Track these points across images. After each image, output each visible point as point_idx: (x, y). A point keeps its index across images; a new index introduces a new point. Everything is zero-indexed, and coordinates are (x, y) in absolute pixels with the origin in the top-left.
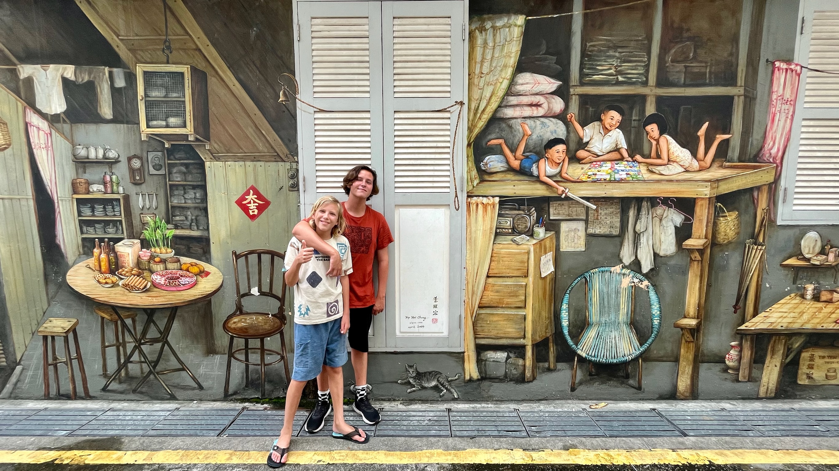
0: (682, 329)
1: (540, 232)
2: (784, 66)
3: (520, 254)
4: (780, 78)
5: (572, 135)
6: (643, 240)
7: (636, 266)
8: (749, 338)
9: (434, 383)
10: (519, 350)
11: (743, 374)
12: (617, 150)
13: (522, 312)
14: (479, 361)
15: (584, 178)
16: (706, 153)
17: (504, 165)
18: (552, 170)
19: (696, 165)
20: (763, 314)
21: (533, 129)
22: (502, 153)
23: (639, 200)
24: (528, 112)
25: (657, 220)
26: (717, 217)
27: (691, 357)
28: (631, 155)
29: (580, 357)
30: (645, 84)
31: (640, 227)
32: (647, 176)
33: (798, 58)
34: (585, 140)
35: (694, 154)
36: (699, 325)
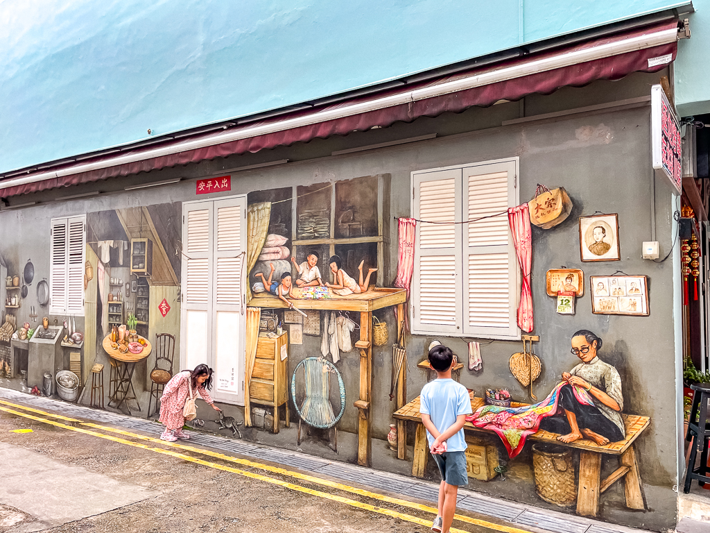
0: (359, 408)
1: (280, 330)
2: (405, 221)
3: (270, 344)
4: (403, 228)
5: (294, 270)
6: (333, 339)
7: (330, 356)
8: (402, 422)
9: (231, 425)
10: (270, 408)
11: (401, 451)
12: (316, 279)
13: (272, 383)
14: (252, 414)
15: (301, 297)
16: (364, 281)
17: (263, 288)
18: (285, 292)
19: (359, 289)
20: (409, 404)
21: (275, 267)
22: (262, 281)
23: (330, 312)
24: (273, 257)
25: (339, 326)
26: (373, 326)
27: (366, 432)
28: (324, 283)
29: (302, 419)
30: (329, 237)
31: (331, 331)
32: (333, 296)
33: (414, 214)
34: (300, 273)
35: (358, 282)
36: (369, 406)
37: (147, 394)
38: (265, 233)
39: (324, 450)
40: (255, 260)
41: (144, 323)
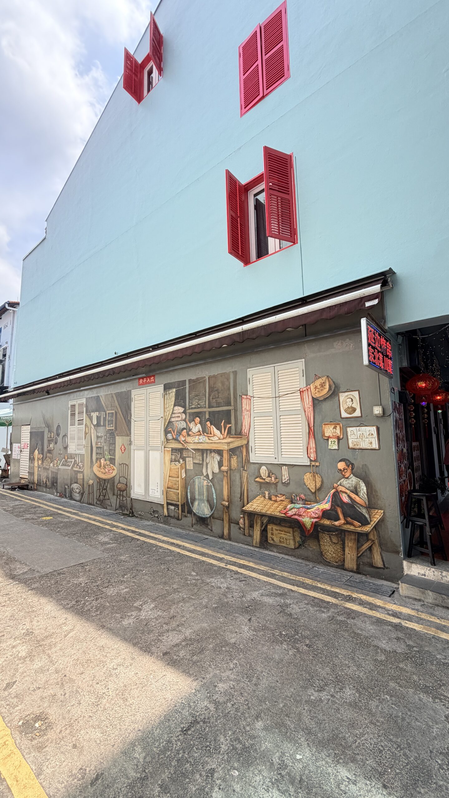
0: (224, 506)
1: (181, 461)
2: (245, 397)
3: (176, 469)
4: (244, 401)
6: (209, 466)
7: (207, 476)
8: (247, 514)
9: (157, 515)
10: (176, 506)
11: (246, 531)
12: (199, 431)
13: (178, 491)
14: (168, 509)
15: (191, 442)
16: (224, 432)
18: (183, 439)
19: (222, 436)
20: (250, 503)
21: (178, 425)
22: (171, 433)
23: (207, 450)
24: (177, 419)
25: (212, 458)
26: (230, 458)
27: (227, 520)
28: (203, 434)
29: (194, 512)
30: (205, 407)
31: (208, 461)
32: (208, 441)
33: (250, 393)
34: (191, 428)
35: (221, 433)
36: (229, 504)
37: (115, 497)
38: (173, 406)
39: (206, 530)
40: (168, 421)
41: (113, 457)
